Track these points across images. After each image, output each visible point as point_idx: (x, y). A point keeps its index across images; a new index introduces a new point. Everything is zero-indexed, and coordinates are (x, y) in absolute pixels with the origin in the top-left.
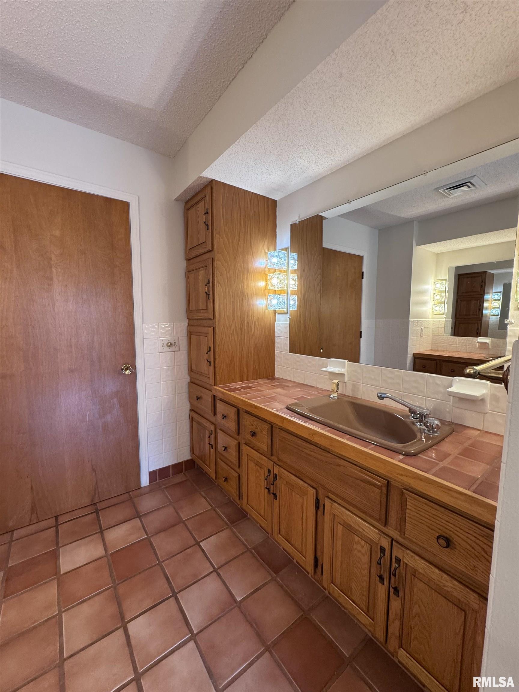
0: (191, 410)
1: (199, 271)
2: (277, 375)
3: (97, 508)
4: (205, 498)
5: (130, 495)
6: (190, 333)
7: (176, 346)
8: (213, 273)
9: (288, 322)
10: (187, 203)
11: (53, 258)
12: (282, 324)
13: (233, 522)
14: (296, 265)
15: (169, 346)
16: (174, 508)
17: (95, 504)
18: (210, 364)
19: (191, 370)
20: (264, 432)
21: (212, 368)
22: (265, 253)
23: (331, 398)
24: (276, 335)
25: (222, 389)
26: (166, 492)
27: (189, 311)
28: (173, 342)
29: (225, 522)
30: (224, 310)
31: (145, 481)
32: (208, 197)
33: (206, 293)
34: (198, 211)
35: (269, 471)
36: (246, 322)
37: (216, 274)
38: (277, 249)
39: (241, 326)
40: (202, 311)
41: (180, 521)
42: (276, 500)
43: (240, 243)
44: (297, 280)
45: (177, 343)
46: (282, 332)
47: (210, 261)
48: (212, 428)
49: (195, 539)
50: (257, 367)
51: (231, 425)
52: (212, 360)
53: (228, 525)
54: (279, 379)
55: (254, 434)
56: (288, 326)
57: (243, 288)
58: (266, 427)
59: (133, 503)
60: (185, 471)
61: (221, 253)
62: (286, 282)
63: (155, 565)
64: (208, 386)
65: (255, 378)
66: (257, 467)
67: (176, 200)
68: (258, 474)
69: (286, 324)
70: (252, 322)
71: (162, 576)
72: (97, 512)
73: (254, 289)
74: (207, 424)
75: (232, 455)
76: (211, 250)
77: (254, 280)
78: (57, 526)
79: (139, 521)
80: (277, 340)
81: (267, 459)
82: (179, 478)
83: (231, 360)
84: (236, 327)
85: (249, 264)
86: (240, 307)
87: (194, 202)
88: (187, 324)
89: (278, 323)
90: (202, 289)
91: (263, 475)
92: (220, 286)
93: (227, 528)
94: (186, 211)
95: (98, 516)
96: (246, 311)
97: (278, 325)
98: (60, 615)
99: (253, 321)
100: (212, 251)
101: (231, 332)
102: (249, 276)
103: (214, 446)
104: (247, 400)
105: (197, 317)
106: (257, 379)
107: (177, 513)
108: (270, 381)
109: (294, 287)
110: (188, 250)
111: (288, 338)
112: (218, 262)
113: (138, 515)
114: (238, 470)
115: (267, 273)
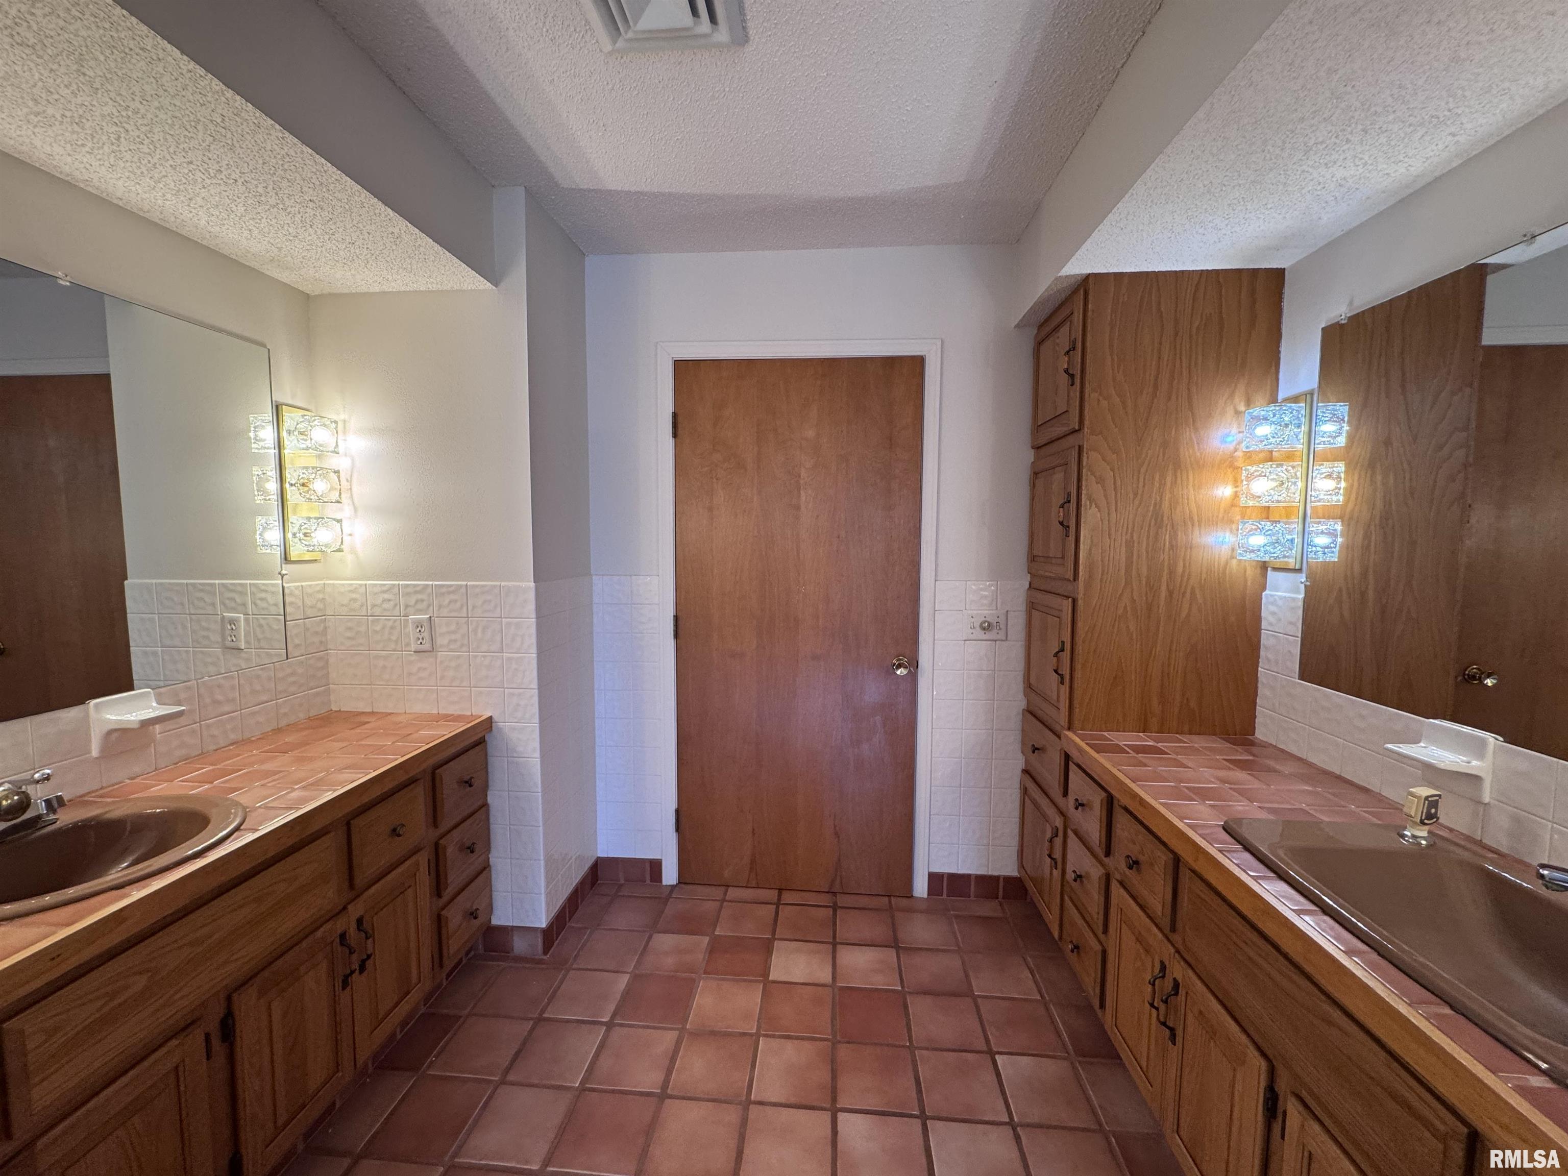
0: (1025, 771)
1: (1054, 473)
2: (1261, 734)
3: (836, 902)
4: (1032, 973)
5: (890, 902)
6: (1032, 606)
7: (1000, 629)
8: (1079, 480)
9: (1302, 596)
10: (1041, 326)
11: (803, 473)
12: (1281, 598)
13: (1081, 1052)
14: (1344, 435)
15: (984, 629)
16: (963, 963)
17: (834, 894)
18: (1062, 678)
19: (1029, 687)
20: (1156, 868)
21: (1065, 689)
22: (1237, 413)
23: (1403, 836)
24: (1263, 627)
25: (1083, 740)
26: (956, 926)
27: (1032, 559)
28: (993, 621)
29: (1064, 1045)
30: (1102, 561)
31: (921, 887)
32: (1076, 314)
33: (1061, 523)
34: (1058, 344)
35: (1163, 968)
36: (1164, 588)
37: (1087, 480)
38: (1281, 397)
39: (1150, 600)
40: (1054, 561)
41: (965, 992)
42: (1175, 1044)
43: (1156, 400)
44: (1342, 475)
45: (1003, 626)
46: (1280, 620)
47: (1075, 453)
48: (1058, 822)
49: (987, 1041)
50: (1193, 704)
51: (1092, 826)
52: (1066, 672)
53: (1067, 1052)
54: (1265, 745)
55: (1134, 864)
56: (1301, 604)
57: (1160, 506)
58: (1163, 858)
59: (893, 917)
60: (1003, 898)
61: (1101, 433)
62: (1300, 484)
63: (903, 1046)
64: (1057, 728)
65: (1186, 728)
66: (1138, 945)
67: (1018, 326)
68: (1139, 964)
69: (1294, 599)
70: (1182, 591)
71: (911, 1075)
72: (835, 908)
73: (1195, 511)
74: (1051, 812)
75: (1094, 901)
76: (1077, 428)
77: (1194, 486)
78: (778, 904)
79: (895, 955)
80: (1266, 639)
81: (1160, 935)
82: (989, 909)
83: (1115, 678)
84: (1134, 601)
85: (1181, 450)
86: (1147, 552)
87: (1052, 326)
88: (1027, 586)
89: (1271, 596)
90: (1056, 514)
91: (1149, 970)
92: (1094, 505)
93: (1065, 1059)
94: (1039, 343)
95: (835, 914)
96: (1166, 564)
97: (1271, 599)
98: (758, 1035)
99: (1186, 587)
100: (1079, 430)
101: (1120, 612)
102: (1179, 479)
103: (1057, 863)
104: (1128, 781)
105: (1045, 571)
106: (1190, 734)
107: (967, 976)
108: (1229, 745)
109: (1335, 498)
110: (1037, 427)
111: (1299, 639)
112: (1092, 453)
113: (894, 943)
114: (1102, 936)
115: (1239, 463)
